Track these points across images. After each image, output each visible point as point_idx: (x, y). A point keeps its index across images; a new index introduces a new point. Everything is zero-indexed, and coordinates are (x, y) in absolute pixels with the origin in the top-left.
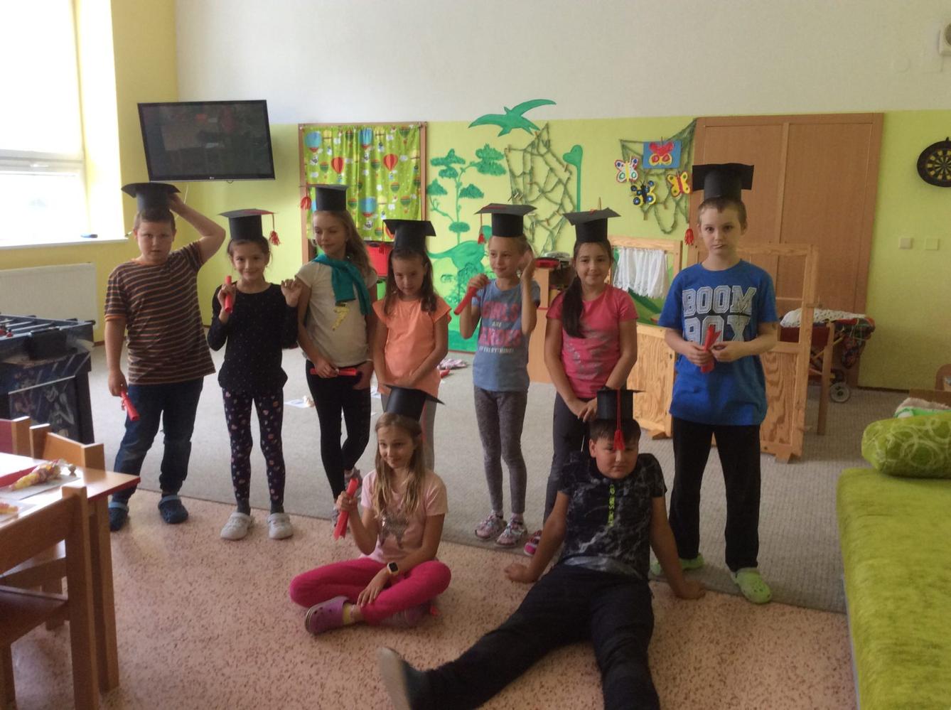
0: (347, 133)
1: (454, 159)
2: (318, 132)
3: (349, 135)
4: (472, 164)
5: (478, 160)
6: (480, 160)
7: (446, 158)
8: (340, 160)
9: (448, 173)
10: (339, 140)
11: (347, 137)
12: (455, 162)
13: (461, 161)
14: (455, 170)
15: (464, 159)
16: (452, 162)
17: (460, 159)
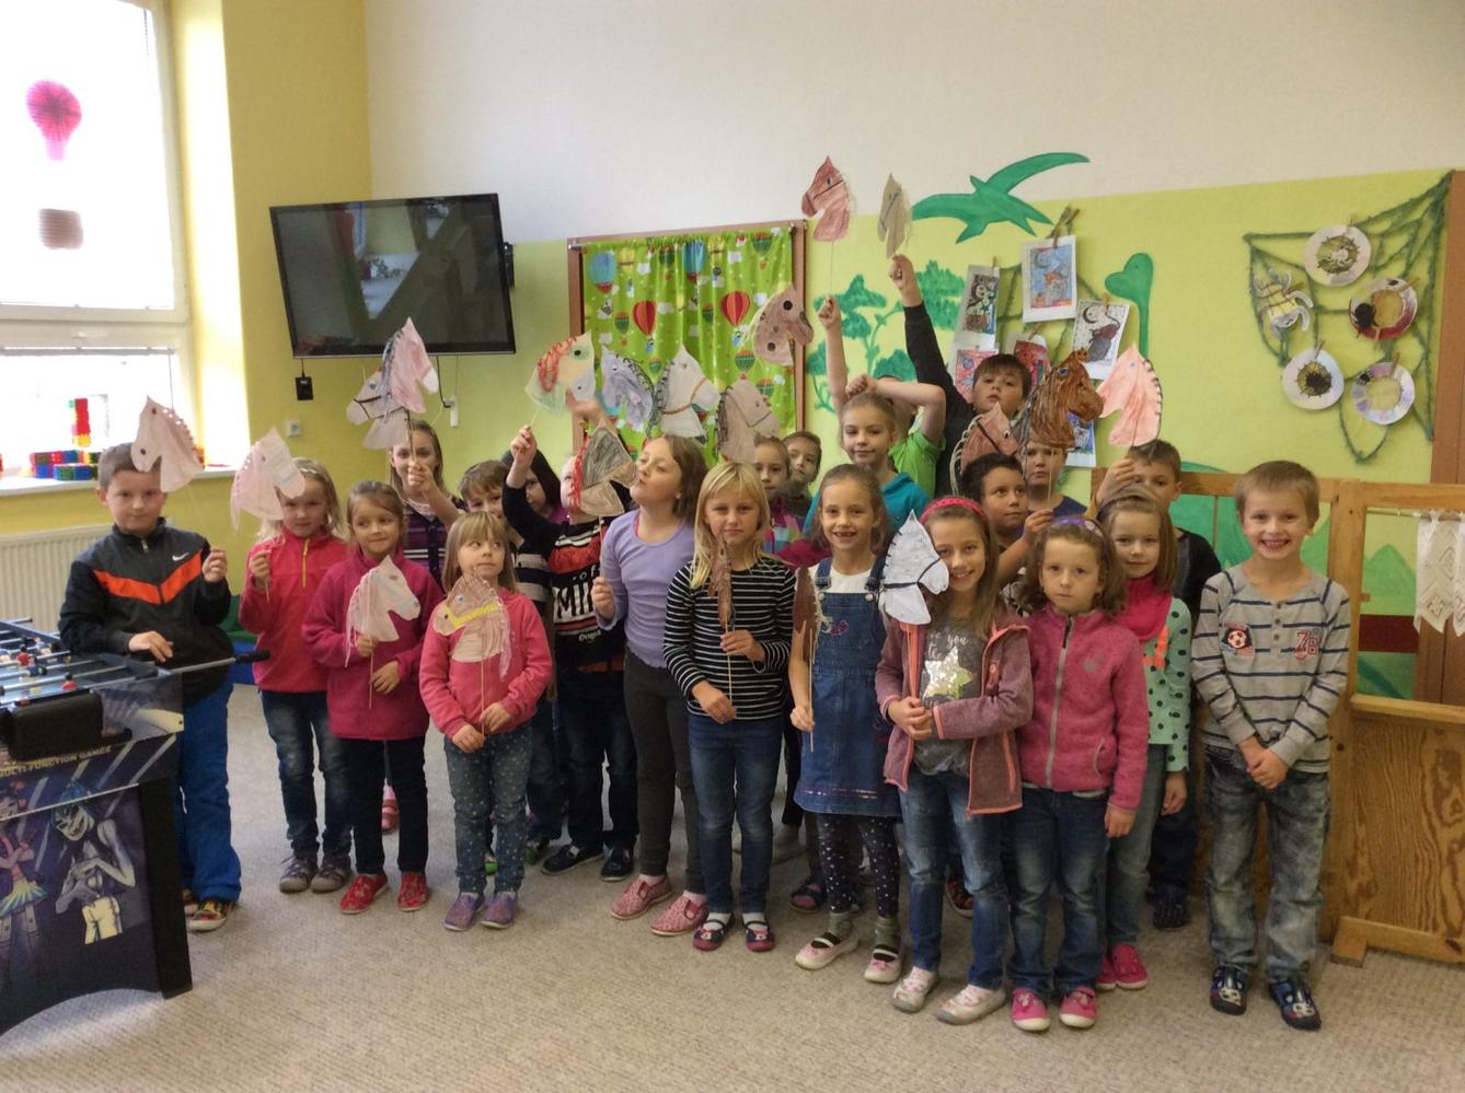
0: (662, 252)
1: (863, 298)
2: (612, 253)
3: (666, 254)
7: (848, 296)
8: (650, 307)
9: (850, 328)
10: (647, 266)
11: (661, 259)
12: (864, 304)
13: (876, 301)
14: (865, 321)
15: (882, 294)
16: (858, 303)
17: (875, 296)
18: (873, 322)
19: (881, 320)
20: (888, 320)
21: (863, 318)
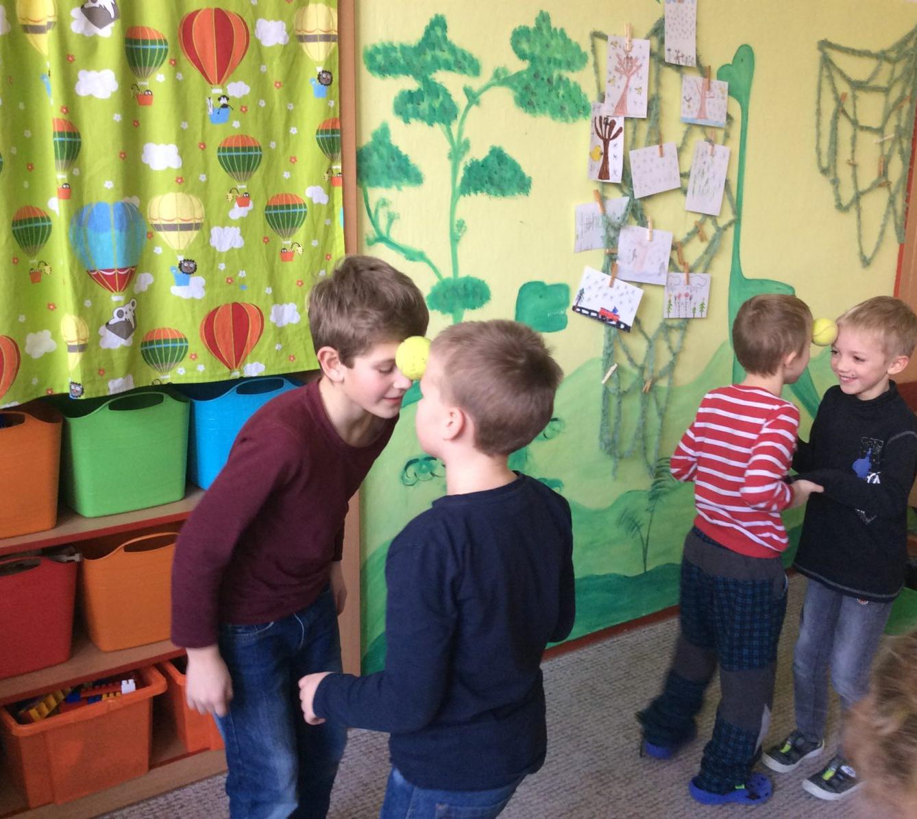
1: (446, 55)
4: (501, 78)
5: (517, 66)
6: (524, 65)
7: (420, 49)
9: (424, 106)
12: (448, 67)
13: (466, 64)
14: (448, 96)
15: (475, 56)
16: (437, 64)
17: (464, 56)
18: (460, 100)
19: (473, 97)
20: (484, 97)
21: (445, 92)
